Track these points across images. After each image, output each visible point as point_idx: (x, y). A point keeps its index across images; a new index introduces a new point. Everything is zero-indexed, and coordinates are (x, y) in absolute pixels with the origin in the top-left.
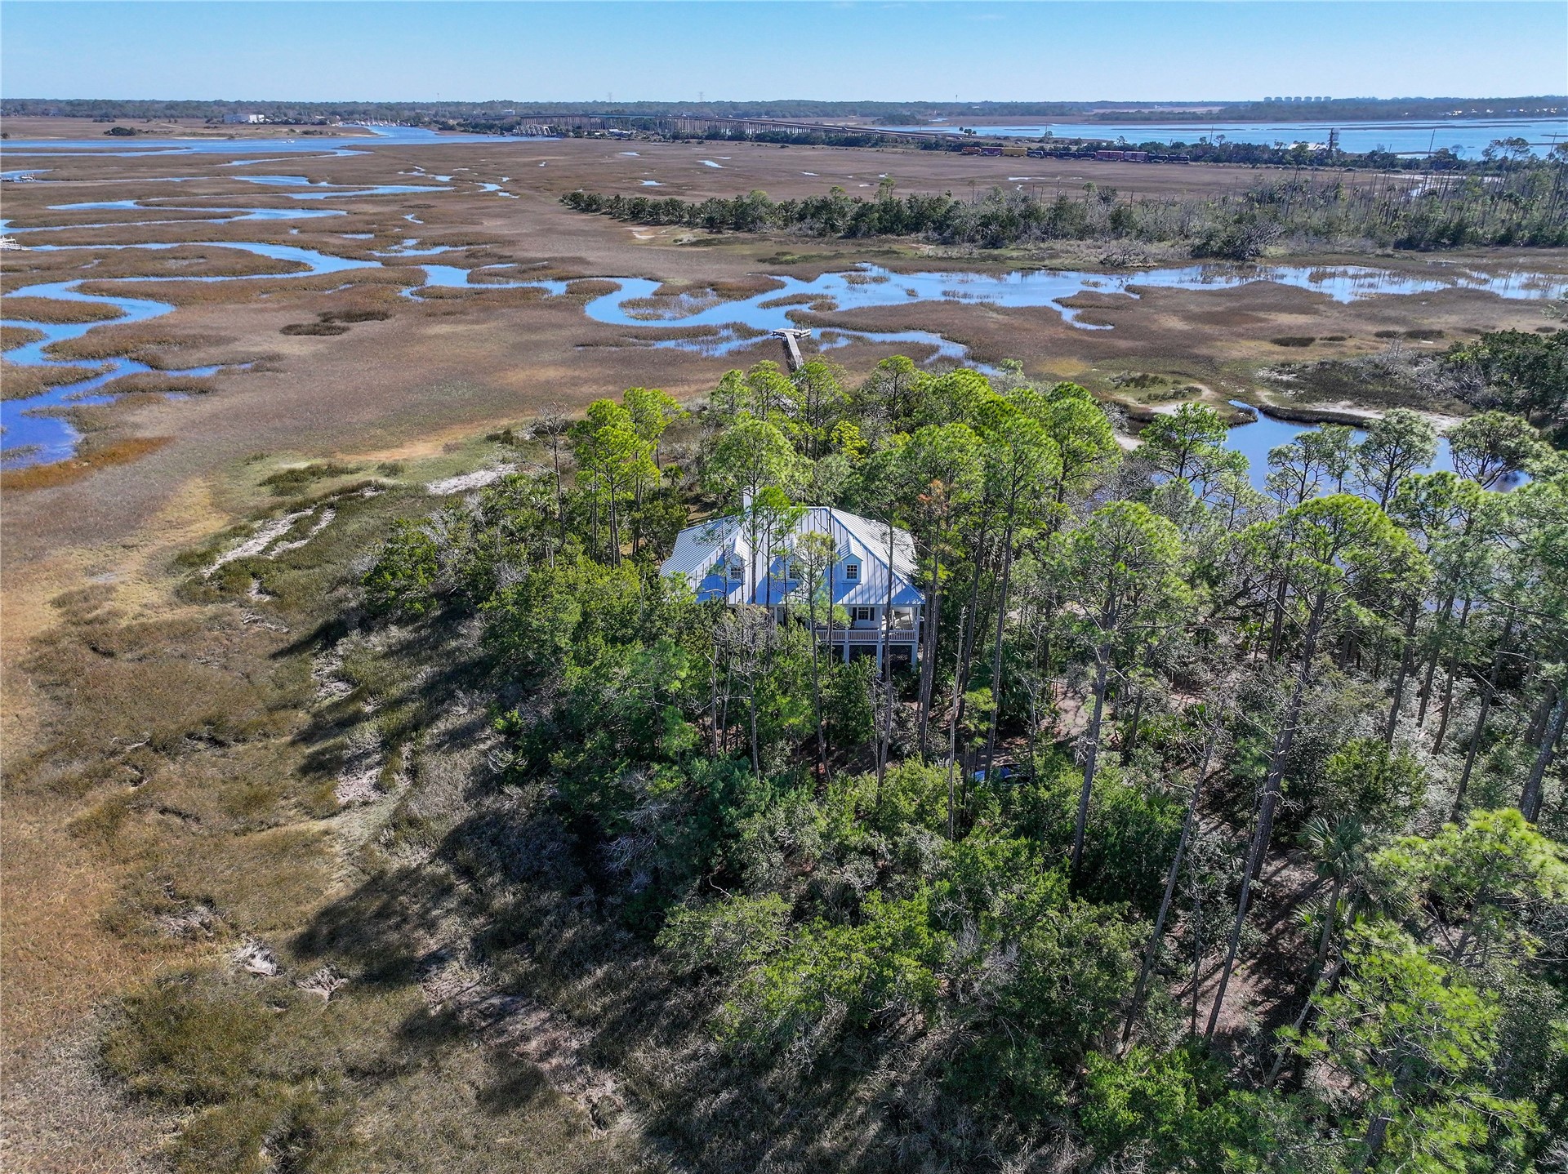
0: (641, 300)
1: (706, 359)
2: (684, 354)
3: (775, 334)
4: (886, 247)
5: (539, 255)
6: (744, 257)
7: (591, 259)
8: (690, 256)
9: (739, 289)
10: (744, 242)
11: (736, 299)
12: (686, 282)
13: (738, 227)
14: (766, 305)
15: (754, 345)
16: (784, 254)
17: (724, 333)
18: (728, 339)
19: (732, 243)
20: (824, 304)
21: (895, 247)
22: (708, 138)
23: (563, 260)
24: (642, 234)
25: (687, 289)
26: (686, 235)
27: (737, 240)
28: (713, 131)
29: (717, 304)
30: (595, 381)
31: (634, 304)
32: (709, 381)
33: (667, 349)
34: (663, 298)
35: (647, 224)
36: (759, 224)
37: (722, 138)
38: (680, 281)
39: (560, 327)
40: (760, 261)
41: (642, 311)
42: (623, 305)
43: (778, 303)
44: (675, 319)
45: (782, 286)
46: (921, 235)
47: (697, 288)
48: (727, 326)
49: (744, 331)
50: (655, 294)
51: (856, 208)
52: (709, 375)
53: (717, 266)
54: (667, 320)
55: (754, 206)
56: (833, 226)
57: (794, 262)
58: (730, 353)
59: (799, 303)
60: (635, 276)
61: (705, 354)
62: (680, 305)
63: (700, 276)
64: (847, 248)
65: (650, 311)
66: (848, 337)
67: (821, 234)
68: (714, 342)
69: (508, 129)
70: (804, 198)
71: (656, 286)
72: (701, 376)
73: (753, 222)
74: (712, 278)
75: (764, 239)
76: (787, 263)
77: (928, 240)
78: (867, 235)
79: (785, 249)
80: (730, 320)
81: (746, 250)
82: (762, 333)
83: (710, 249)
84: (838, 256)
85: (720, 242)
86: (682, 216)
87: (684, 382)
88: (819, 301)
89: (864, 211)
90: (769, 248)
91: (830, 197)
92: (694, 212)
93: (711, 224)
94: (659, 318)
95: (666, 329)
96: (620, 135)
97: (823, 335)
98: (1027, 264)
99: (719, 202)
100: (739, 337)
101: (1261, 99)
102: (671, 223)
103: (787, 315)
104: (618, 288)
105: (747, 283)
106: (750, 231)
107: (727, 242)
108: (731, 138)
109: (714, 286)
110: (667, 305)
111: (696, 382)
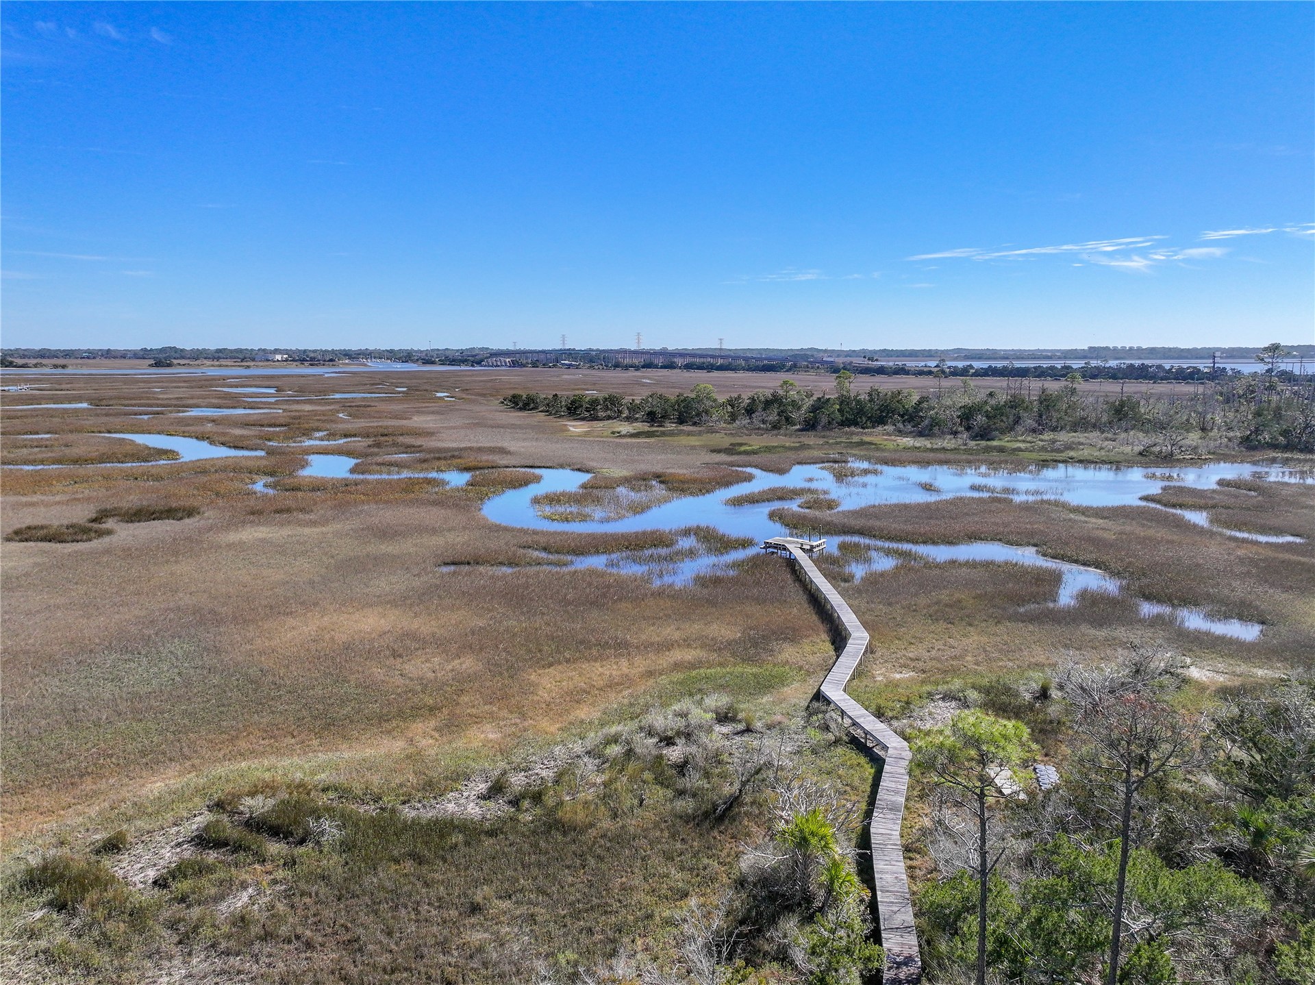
0: (563, 494)
1: (659, 594)
2: (621, 584)
3: (768, 546)
4: (856, 439)
5: (454, 445)
6: (693, 448)
7: (512, 449)
8: (627, 447)
9: (694, 481)
10: (689, 434)
11: (692, 494)
12: (625, 473)
13: (681, 421)
14: (738, 502)
15: (736, 565)
16: (741, 445)
17: (686, 543)
18: (691, 553)
19: (678, 435)
20: (820, 502)
21: (867, 439)
22: (643, 367)
23: (480, 450)
24: (576, 428)
25: (626, 481)
26: (625, 428)
27: (681, 433)
28: (648, 362)
29: (667, 500)
30: (440, 644)
31: (553, 499)
32: (668, 646)
33: (593, 572)
34: (593, 492)
35: (583, 419)
36: (704, 417)
37: (656, 367)
38: (618, 472)
39: (434, 531)
40: (713, 451)
41: (560, 509)
42: (536, 501)
43: (752, 500)
44: (607, 520)
45: (749, 478)
46: (889, 428)
47: (640, 480)
48: (687, 532)
49: (716, 541)
50: (584, 486)
51: (808, 403)
52: (670, 631)
53: (663, 456)
54: (598, 522)
55: (698, 400)
56: (787, 419)
57: (754, 452)
58: (701, 581)
59: (781, 499)
60: (562, 466)
61: (657, 583)
62: (616, 501)
63: (643, 467)
64: (810, 439)
65: (574, 509)
66: (888, 553)
67: (776, 427)
68: (670, 559)
69: (479, 363)
70: (750, 394)
71: (585, 477)
72: (651, 633)
73: (698, 415)
74: (658, 469)
75: (712, 431)
76: (746, 453)
77: (900, 433)
78: (829, 426)
79: (738, 440)
80: (692, 523)
81: (693, 441)
82: (745, 543)
83: (652, 440)
84: (804, 447)
85: (663, 434)
86: (620, 412)
87: (621, 647)
88: (809, 497)
89: (820, 405)
90: (724, 440)
91: (781, 392)
92: (633, 408)
93: (652, 417)
94: (584, 518)
95: (592, 536)
96: (570, 365)
97: (842, 547)
98: (1047, 456)
99: (661, 397)
100: (709, 551)
101: (1086, 348)
102: (609, 418)
103: (772, 516)
104: (538, 479)
105: (705, 474)
106: (695, 424)
107: (671, 434)
108: (663, 367)
109: (661, 478)
110: (598, 501)
111: (646, 647)
